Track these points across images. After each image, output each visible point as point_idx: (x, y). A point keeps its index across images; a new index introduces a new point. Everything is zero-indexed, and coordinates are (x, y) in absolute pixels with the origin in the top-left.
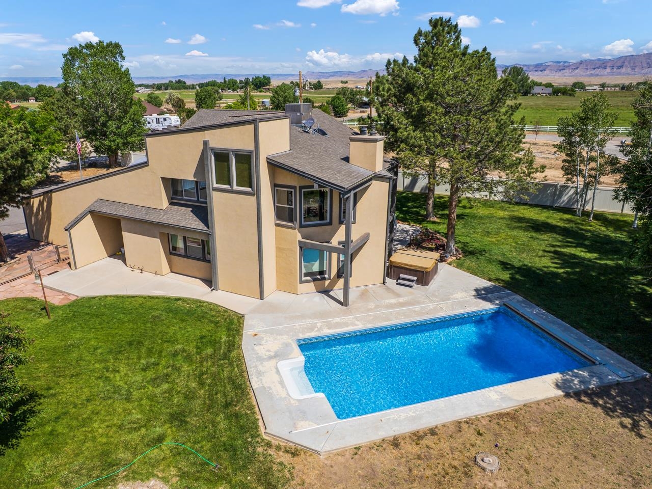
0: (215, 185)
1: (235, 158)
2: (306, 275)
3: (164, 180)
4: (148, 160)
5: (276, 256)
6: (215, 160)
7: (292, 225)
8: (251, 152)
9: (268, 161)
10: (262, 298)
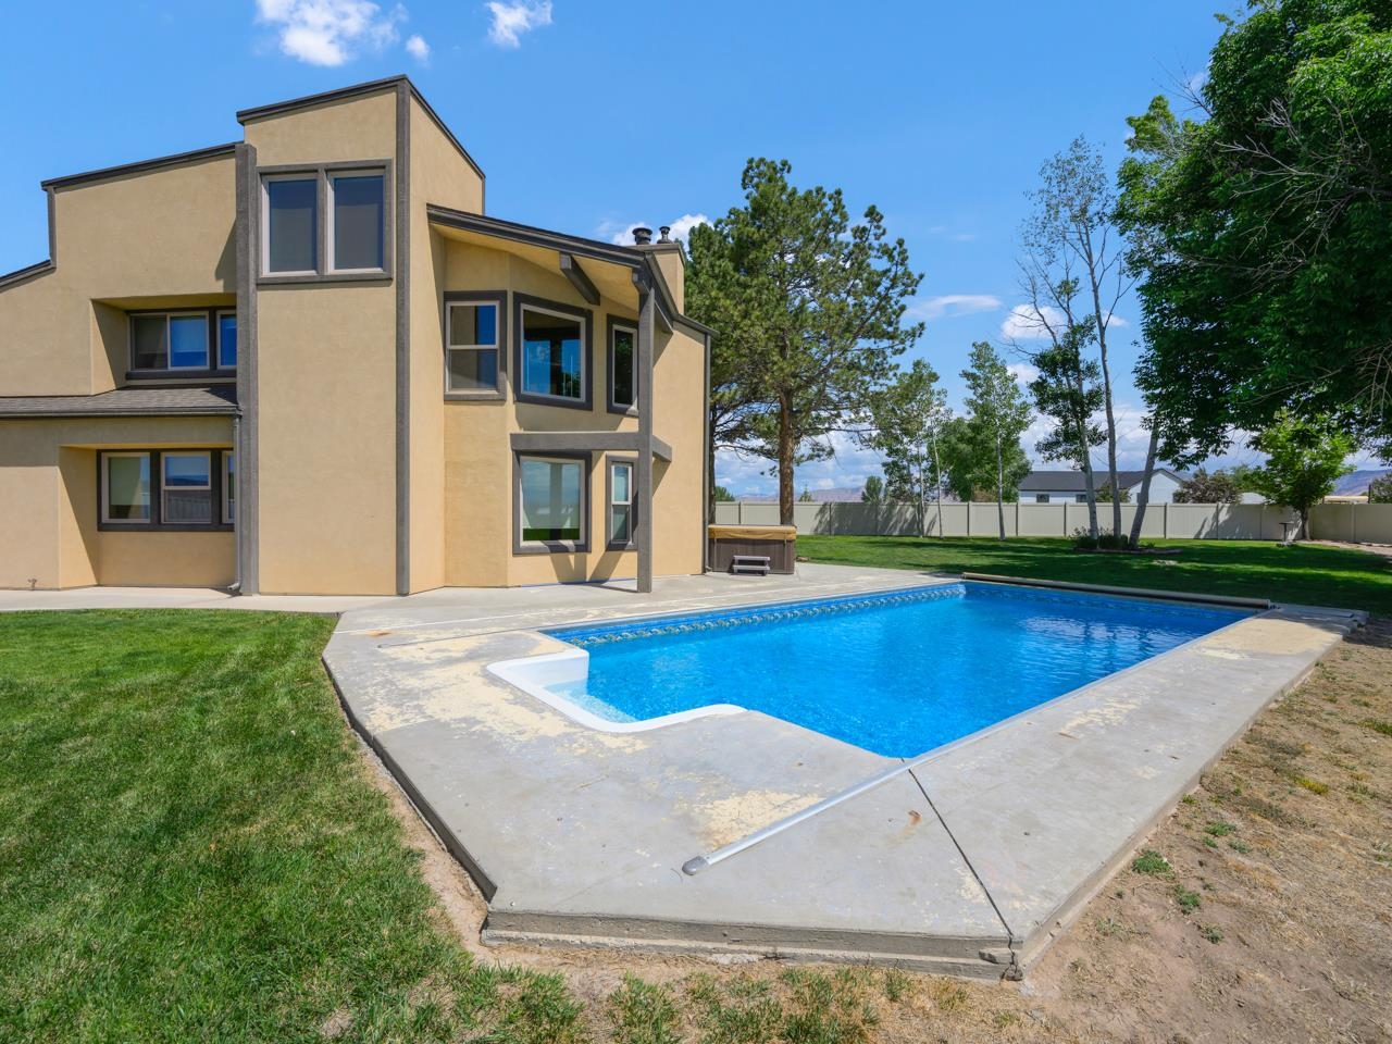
0: (266, 272)
1: (335, 190)
2: (529, 535)
3: (104, 308)
4: (52, 252)
5: (445, 489)
6: (272, 205)
7: (494, 392)
8: (382, 166)
9: (433, 212)
10: (402, 591)
